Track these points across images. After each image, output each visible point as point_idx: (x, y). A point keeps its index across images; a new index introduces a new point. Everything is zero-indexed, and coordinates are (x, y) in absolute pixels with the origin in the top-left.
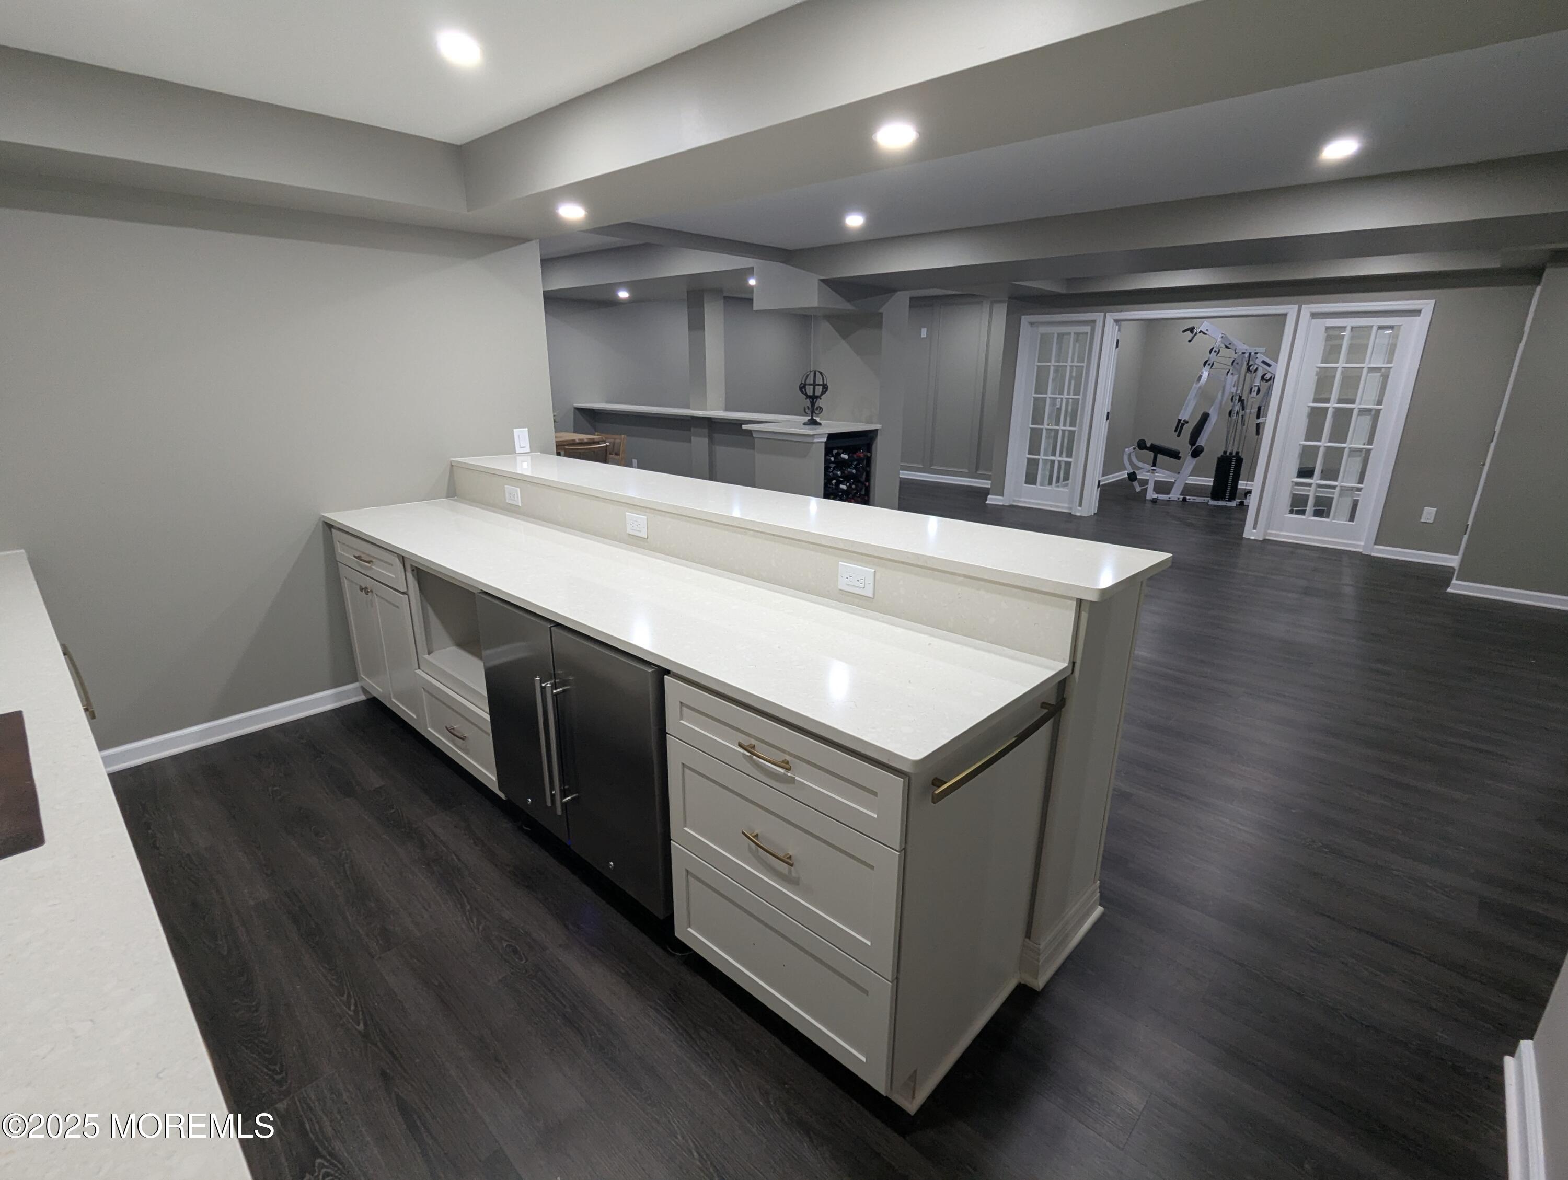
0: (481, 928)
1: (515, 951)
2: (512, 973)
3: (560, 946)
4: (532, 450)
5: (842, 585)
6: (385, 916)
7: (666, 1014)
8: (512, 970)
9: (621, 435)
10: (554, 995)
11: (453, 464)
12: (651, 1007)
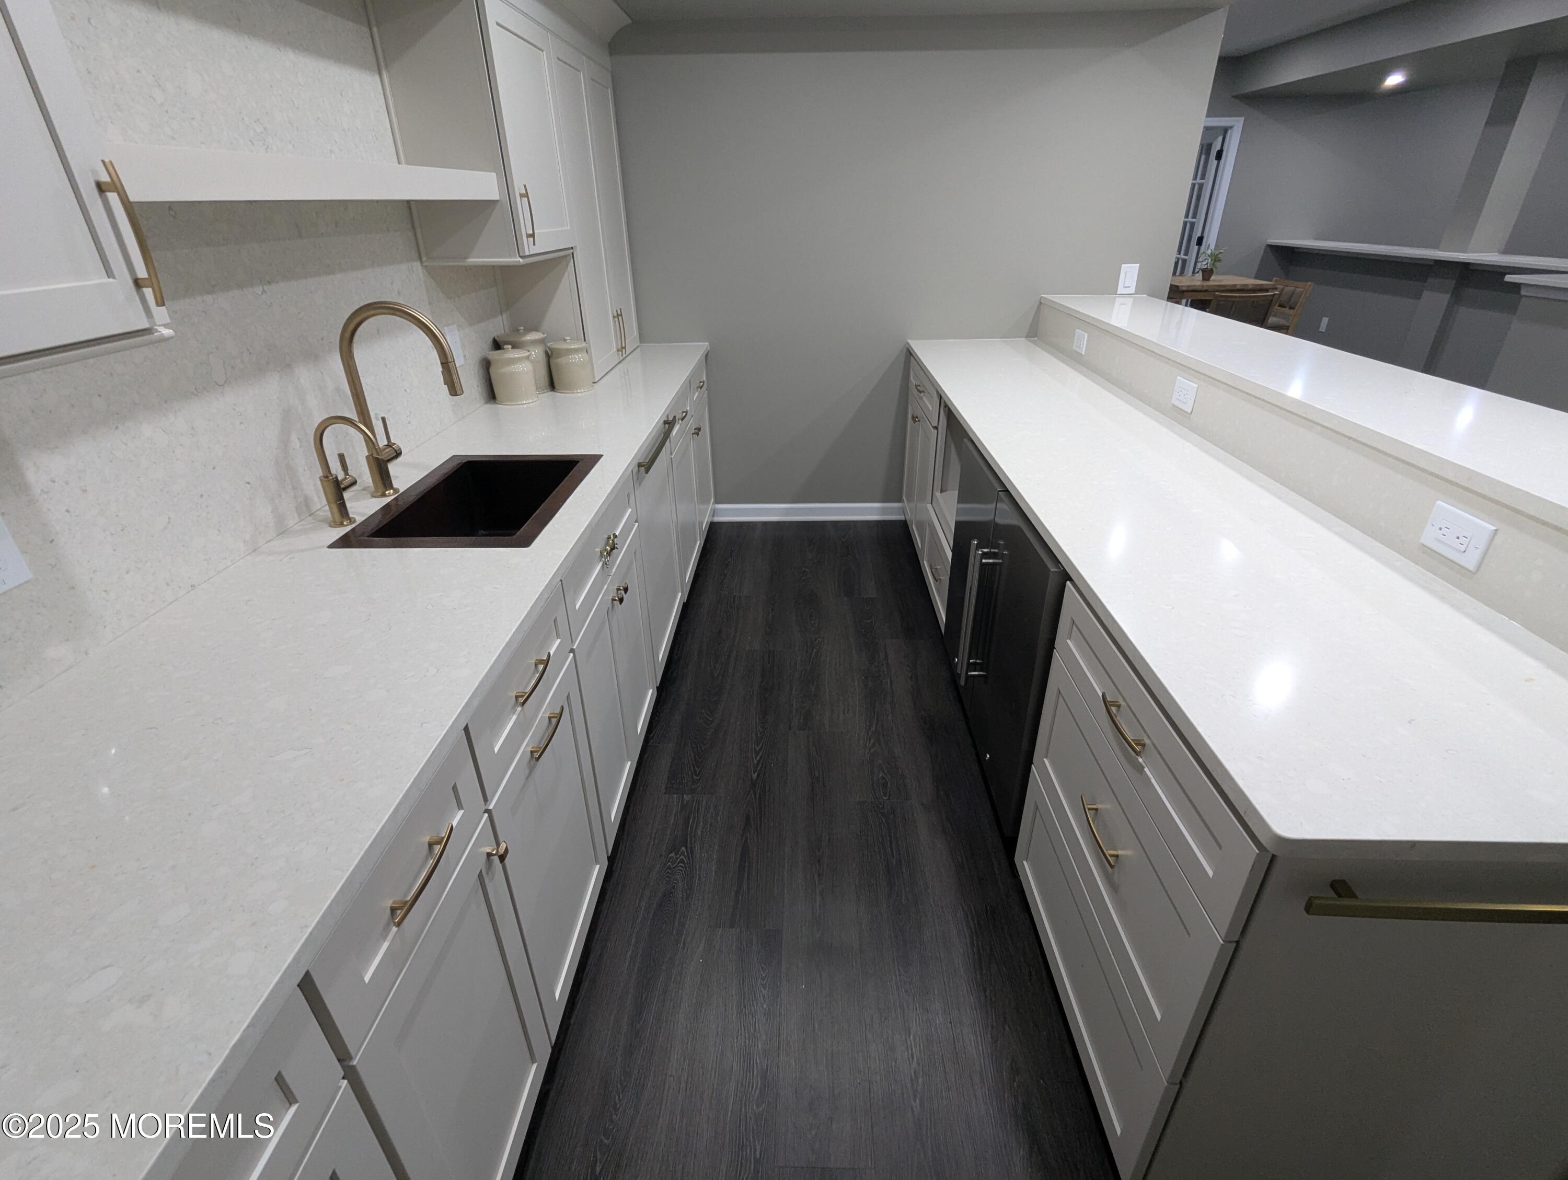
0: (872, 751)
1: (885, 785)
2: (872, 803)
3: (922, 804)
4: (1138, 290)
5: (1429, 537)
6: (816, 702)
7: (972, 925)
8: (873, 800)
9: (1307, 282)
10: (891, 843)
11: (1042, 301)
12: (963, 909)
